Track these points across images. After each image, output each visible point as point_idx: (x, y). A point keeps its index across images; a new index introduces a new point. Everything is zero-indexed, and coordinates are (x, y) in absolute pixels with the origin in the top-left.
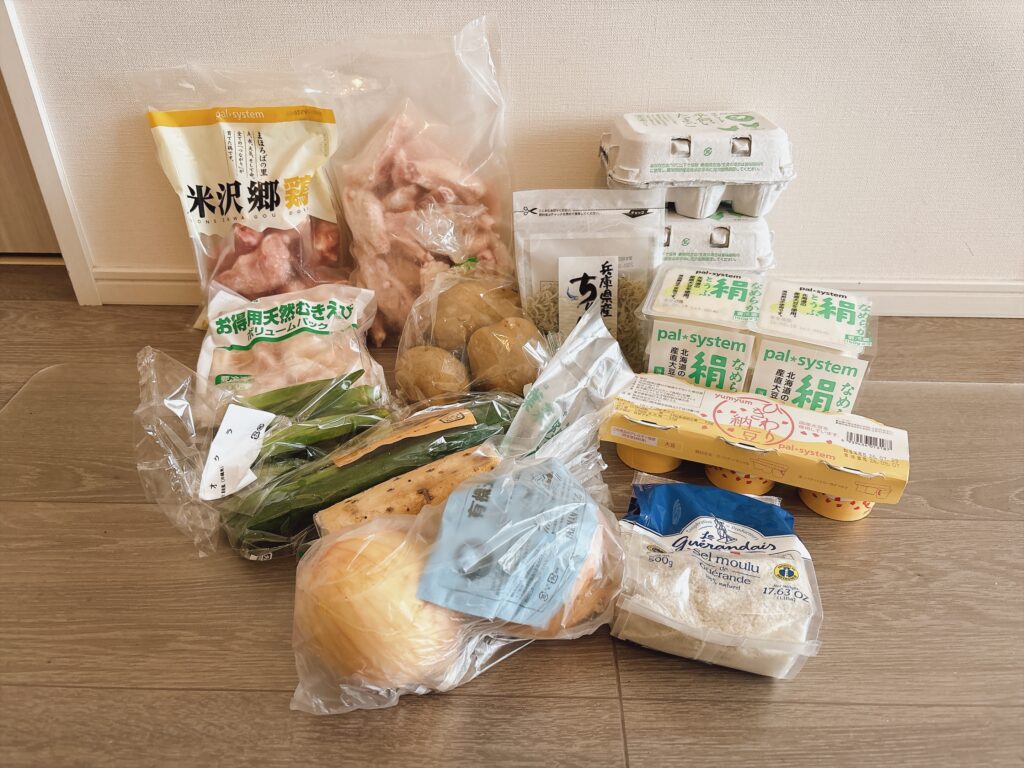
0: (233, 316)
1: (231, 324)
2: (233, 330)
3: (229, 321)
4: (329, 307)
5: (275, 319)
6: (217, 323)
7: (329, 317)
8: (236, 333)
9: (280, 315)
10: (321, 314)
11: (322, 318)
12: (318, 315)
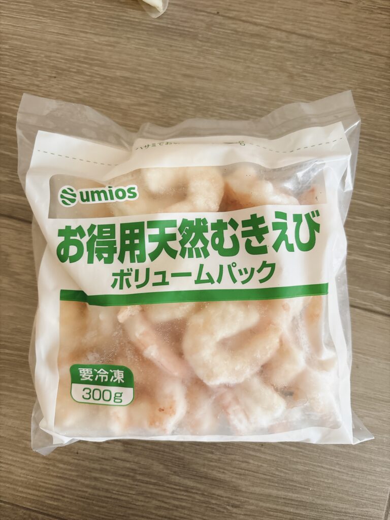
0: (92, 227)
1: (85, 240)
2: (86, 254)
3: (82, 235)
4: (276, 226)
5: (171, 244)
6: (61, 233)
7: (276, 247)
8: (90, 261)
9: (179, 237)
10: (260, 239)
11: (263, 250)
12: (255, 243)
